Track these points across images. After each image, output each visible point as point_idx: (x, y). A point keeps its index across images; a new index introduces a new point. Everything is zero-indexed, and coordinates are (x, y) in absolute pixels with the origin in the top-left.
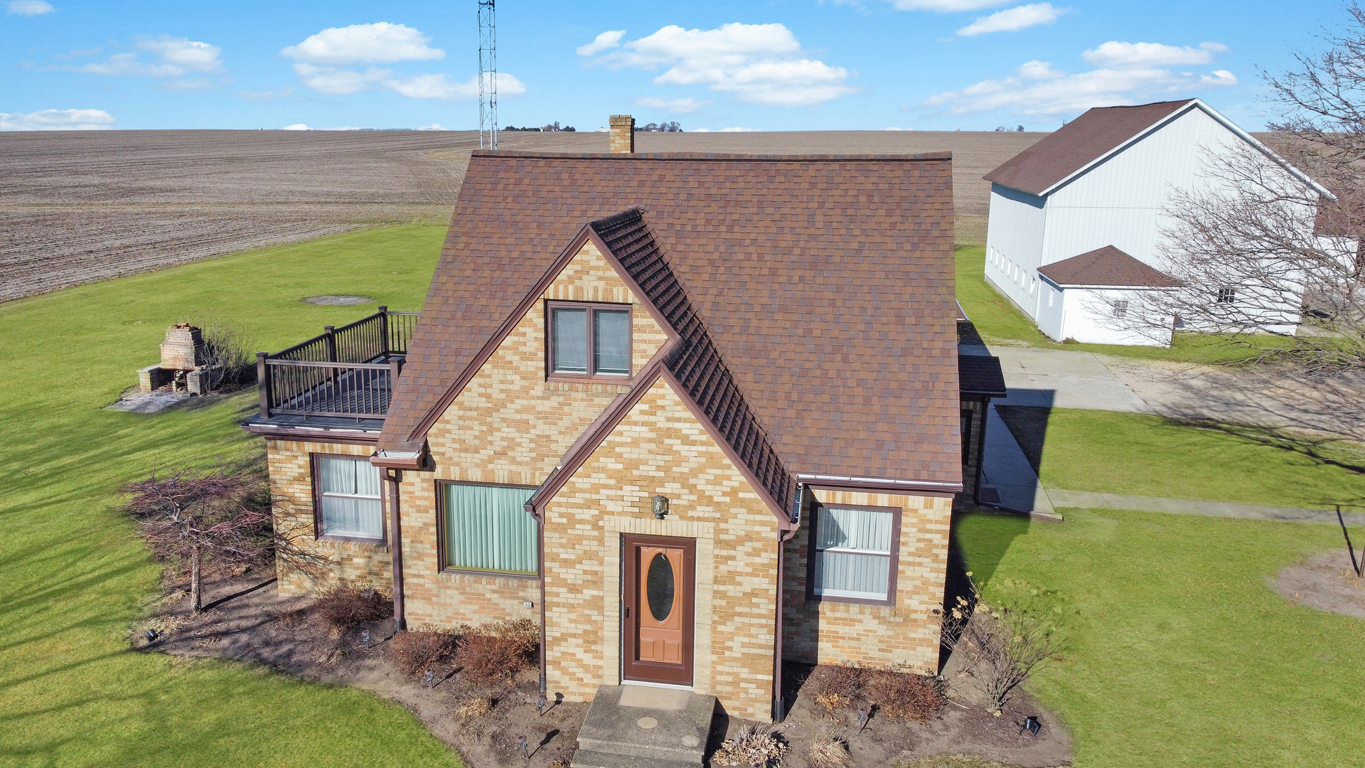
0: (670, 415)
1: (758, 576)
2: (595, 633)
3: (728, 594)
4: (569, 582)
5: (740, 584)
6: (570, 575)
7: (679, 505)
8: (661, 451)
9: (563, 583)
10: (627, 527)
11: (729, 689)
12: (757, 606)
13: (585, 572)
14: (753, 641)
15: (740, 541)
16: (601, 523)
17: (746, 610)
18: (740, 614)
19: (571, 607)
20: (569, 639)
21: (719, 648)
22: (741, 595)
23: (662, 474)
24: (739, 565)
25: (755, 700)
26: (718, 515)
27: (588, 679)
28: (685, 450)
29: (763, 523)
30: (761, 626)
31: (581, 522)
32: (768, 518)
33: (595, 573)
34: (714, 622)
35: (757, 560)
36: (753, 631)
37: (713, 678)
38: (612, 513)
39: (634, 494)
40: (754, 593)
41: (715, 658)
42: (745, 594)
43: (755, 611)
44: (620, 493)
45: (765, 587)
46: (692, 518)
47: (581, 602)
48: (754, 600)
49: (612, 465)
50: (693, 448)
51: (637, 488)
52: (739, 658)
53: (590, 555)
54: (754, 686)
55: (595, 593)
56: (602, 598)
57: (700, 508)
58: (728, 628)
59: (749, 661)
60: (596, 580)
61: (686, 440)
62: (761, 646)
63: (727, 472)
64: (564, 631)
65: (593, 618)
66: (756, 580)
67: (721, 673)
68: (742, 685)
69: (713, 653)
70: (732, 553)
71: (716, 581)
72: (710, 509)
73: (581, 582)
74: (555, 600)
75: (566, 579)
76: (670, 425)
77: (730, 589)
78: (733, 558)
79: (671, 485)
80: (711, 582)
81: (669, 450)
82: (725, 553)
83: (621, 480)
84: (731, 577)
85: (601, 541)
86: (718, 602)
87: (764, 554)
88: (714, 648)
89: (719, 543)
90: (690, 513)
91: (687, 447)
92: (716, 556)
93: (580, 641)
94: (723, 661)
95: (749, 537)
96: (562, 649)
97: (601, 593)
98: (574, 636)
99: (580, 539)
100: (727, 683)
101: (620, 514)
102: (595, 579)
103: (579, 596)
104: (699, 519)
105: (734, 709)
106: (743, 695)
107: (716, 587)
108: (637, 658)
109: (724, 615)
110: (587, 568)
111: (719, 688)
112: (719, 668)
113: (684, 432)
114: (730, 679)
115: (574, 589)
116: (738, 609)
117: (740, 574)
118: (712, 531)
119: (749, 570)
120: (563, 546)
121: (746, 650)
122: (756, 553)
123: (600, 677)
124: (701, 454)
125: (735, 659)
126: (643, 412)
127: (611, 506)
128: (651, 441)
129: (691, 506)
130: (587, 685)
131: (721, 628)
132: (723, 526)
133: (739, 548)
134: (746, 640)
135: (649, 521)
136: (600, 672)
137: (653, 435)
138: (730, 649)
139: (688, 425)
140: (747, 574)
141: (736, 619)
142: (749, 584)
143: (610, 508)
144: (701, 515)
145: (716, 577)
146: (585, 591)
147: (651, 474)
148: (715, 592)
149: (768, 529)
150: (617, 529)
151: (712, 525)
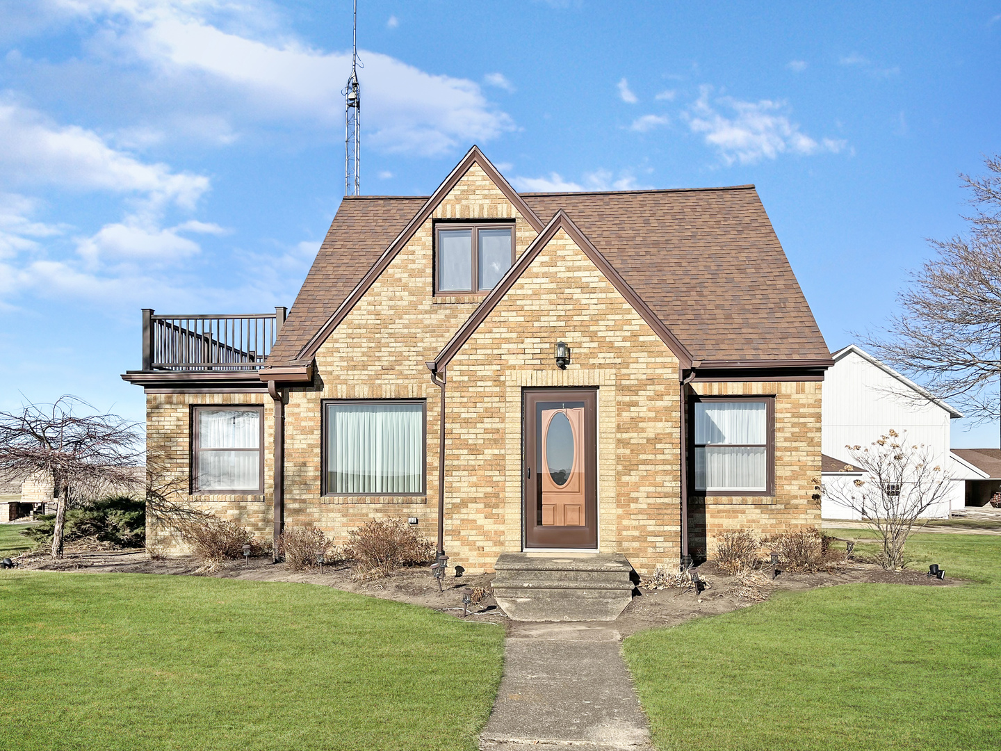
0: (570, 264)
1: (661, 421)
2: (496, 495)
3: (632, 441)
4: (470, 442)
5: (643, 430)
6: (470, 435)
7: (580, 354)
8: (562, 301)
9: (464, 444)
10: (529, 380)
11: (636, 544)
12: (662, 452)
13: (486, 431)
14: (659, 489)
15: (642, 385)
16: (502, 378)
17: (651, 457)
18: (645, 462)
19: (472, 470)
20: (470, 505)
21: (624, 500)
22: (645, 441)
23: (563, 324)
24: (642, 411)
25: (663, 555)
26: (619, 361)
27: (490, 547)
28: (584, 298)
29: (664, 366)
30: (666, 473)
31: (483, 378)
32: (669, 360)
33: (497, 431)
34: (618, 473)
35: (659, 404)
36: (659, 479)
37: (619, 534)
38: (513, 367)
39: (536, 346)
40: (657, 439)
41: (620, 511)
42: (648, 440)
43: (660, 457)
44: (521, 346)
45: (668, 430)
46: (593, 366)
47: (481, 463)
48: (658, 446)
49: (514, 318)
50: (593, 296)
51: (538, 340)
52: (644, 510)
53: (491, 413)
54: (661, 539)
55: (496, 452)
56: (503, 457)
57: (600, 355)
58: (633, 478)
59: (656, 512)
60: (497, 438)
61: (586, 289)
62: (666, 495)
63: (629, 317)
64: (464, 496)
65: (495, 479)
66: (660, 425)
67: (627, 529)
68: (650, 539)
69: (618, 506)
70: (634, 398)
71: (619, 428)
72: (612, 355)
73: (482, 441)
74: (456, 463)
75: (466, 440)
76: (570, 274)
77: (634, 437)
78: (635, 404)
79: (572, 334)
80: (614, 431)
81: (568, 300)
82: (627, 399)
83: (522, 333)
84: (634, 423)
85: (502, 397)
86: (621, 451)
87: (666, 398)
88: (619, 501)
89: (621, 389)
90: (592, 361)
91: (587, 296)
92: (619, 403)
93: (481, 506)
94: (629, 514)
95: (651, 381)
96: (462, 516)
97: (503, 452)
98: (475, 500)
99: (482, 396)
100: (634, 539)
101: (522, 367)
102: (496, 436)
103: (480, 457)
104: (600, 366)
105: (642, 566)
106: (650, 550)
107: (619, 436)
108: (540, 522)
109: (628, 466)
110: (489, 426)
111: (625, 544)
112: (625, 522)
113: (584, 280)
114: (636, 533)
115: (474, 450)
116: (642, 457)
117: (643, 420)
118: (613, 377)
119: (652, 414)
120: (463, 405)
121: (651, 501)
122: (659, 396)
123: (502, 544)
124: (599, 300)
125: (641, 512)
126: (542, 264)
127: (512, 360)
128: (550, 291)
129: (593, 354)
130: (488, 555)
131: (625, 478)
132: (624, 371)
133: (641, 393)
134: (652, 489)
135: (550, 372)
136: (502, 538)
137: (553, 286)
138: (636, 500)
139: (587, 273)
140: (650, 419)
141: (641, 467)
142: (652, 429)
143: (511, 362)
144: (602, 361)
145: (618, 426)
146: (486, 451)
147: (552, 324)
148: (619, 441)
149: (670, 371)
150: (519, 384)
151: (614, 371)
